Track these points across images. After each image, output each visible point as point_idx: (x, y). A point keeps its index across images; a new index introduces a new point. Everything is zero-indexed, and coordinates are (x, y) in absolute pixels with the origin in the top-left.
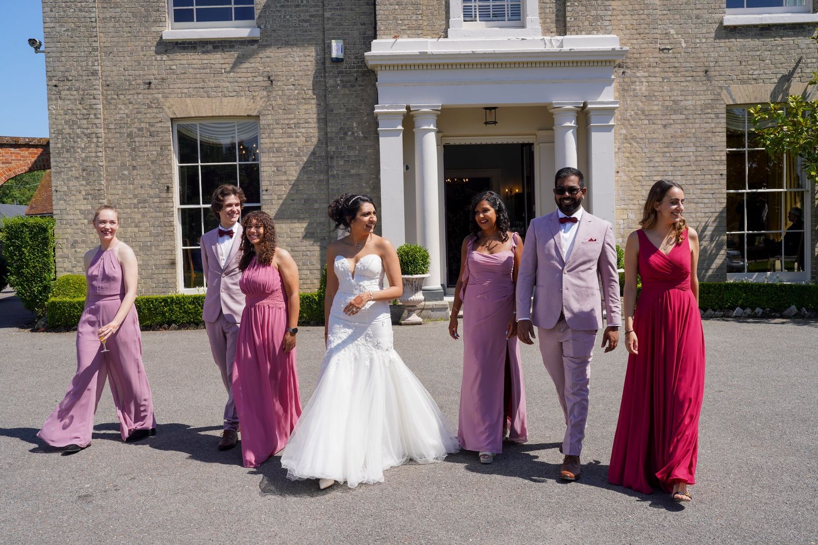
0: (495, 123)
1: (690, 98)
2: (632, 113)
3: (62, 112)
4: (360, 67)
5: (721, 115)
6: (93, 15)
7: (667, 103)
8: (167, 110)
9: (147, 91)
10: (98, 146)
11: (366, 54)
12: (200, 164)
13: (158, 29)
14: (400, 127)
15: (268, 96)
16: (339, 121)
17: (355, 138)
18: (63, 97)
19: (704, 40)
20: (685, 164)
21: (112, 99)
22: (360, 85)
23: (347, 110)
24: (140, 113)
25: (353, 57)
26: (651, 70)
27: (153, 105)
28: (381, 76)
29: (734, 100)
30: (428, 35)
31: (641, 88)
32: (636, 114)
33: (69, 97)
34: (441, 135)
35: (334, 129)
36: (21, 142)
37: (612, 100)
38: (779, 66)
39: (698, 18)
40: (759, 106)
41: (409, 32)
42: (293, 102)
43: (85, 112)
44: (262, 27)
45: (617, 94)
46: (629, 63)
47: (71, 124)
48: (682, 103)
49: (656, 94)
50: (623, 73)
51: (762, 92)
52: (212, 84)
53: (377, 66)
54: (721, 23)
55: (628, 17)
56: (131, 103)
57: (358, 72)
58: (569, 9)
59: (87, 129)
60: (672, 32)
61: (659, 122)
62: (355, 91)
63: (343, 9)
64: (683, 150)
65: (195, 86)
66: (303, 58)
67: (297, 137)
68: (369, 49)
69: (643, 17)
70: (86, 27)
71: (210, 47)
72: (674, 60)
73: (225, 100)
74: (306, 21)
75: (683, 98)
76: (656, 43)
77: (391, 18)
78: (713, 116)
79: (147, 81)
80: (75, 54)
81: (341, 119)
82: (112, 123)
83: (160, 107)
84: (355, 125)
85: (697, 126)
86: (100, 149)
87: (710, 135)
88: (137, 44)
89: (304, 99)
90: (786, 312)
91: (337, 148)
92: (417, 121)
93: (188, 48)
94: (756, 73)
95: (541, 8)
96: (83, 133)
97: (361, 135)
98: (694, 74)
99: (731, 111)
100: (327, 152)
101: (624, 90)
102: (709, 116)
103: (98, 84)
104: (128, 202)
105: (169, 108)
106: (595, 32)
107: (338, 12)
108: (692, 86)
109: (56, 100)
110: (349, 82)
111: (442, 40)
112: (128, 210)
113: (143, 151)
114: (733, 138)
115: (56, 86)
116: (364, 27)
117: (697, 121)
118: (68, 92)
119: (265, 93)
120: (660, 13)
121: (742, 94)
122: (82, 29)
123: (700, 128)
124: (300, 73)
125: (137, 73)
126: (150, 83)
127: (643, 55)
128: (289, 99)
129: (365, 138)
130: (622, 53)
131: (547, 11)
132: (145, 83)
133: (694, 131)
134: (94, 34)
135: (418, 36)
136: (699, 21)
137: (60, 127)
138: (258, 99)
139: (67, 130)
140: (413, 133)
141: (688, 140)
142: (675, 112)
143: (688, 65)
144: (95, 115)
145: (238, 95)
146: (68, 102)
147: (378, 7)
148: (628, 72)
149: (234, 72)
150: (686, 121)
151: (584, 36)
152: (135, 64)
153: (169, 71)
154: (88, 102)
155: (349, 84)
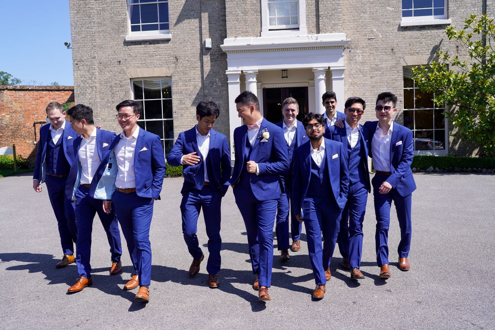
0: (287, 77)
1: (384, 63)
2: (355, 71)
3: (80, 76)
4: (219, 51)
5: (400, 72)
6: (94, 30)
7: (372, 66)
8: (128, 74)
9: (118, 65)
10: (96, 92)
11: (221, 46)
12: (144, 100)
13: (124, 36)
14: (238, 81)
15: (176, 67)
16: (209, 78)
17: (217, 86)
18: (80, 69)
19: (391, 34)
21: (103, 69)
22: (219, 61)
23: (214, 72)
24: (116, 76)
25: (216, 46)
26: (364, 49)
27: (122, 72)
28: (229, 56)
30: (251, 35)
31: (359, 59)
32: (357, 71)
33: (83, 69)
34: (260, 83)
35: (207, 82)
36: (61, 88)
37: (343, 65)
38: (430, 46)
39: (387, 22)
40: (417, 67)
41: (242, 34)
42: (187, 69)
43: (90, 76)
44: (173, 33)
45: (347, 62)
46: (353, 46)
47: (84, 82)
48: (380, 66)
49: (366, 61)
50: (350, 51)
51: (423, 59)
52: (149, 61)
53: (227, 51)
54: (400, 25)
55: (352, 23)
56: (111, 71)
57: (218, 54)
58: (320, 21)
59: (91, 84)
60: (375, 30)
61: (368, 75)
62: (217, 63)
63: (211, 24)
64: (381, 89)
65: (141, 62)
66: (192, 48)
67: (190, 86)
68: (223, 44)
69: (359, 23)
70: (90, 35)
71: (148, 43)
72: (376, 44)
73: (155, 69)
74: (193, 30)
75: (380, 63)
76: (366, 36)
77: (233, 27)
78: (396, 72)
79: (119, 61)
80: (85, 49)
81: (210, 77)
82: (102, 81)
83: (124, 73)
84: (217, 80)
85: (388, 77)
86: (97, 94)
87: (394, 81)
88: (114, 43)
89: (192, 67)
90: (428, 170)
91: (209, 91)
92: (247, 77)
93: (137, 44)
94: (417, 50)
95: (307, 20)
96: (89, 86)
97: (220, 85)
98: (386, 51)
99: (406, 69)
100: (204, 93)
101: (350, 60)
102: (394, 72)
103: (96, 62)
104: (111, 118)
105: (129, 73)
106: (334, 32)
107: (209, 25)
108: (385, 57)
109: (77, 70)
110: (214, 59)
111: (258, 38)
112: (111, 123)
113: (117, 94)
114: (407, 82)
115: (77, 64)
116: (221, 32)
117: (388, 74)
118: (82, 67)
119: (174, 65)
120: (369, 21)
121: (411, 61)
122: (89, 37)
123: (389, 78)
124: (191, 55)
125: (114, 57)
126: (120, 62)
127: (360, 42)
128: (185, 68)
129: (222, 86)
130: (347, 42)
131: (310, 22)
132: (118, 62)
133: (386, 79)
134: (94, 39)
135: (247, 36)
136: (388, 24)
137: (79, 84)
138: (171, 68)
139: (82, 85)
140: (245, 83)
141: (383, 84)
142: (377, 70)
143: (383, 46)
144: (95, 78)
145: (161, 66)
146: (82, 72)
147: (227, 23)
148: (352, 51)
149: (159, 55)
150: (382, 75)
151: (328, 34)
152: (113, 53)
153: (129, 56)
154: (91, 71)
155: (214, 60)
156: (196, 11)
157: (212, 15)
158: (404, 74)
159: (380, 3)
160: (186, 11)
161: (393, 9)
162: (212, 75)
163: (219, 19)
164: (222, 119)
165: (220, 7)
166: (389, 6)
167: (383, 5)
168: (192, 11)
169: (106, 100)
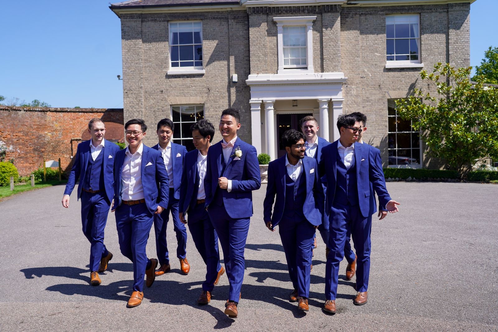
0: (297, 106)
1: (373, 96)
2: (350, 102)
3: (129, 102)
4: (244, 85)
5: (385, 103)
6: (141, 65)
7: (364, 98)
8: (169, 101)
9: (161, 94)
10: (142, 116)
11: (246, 80)
12: (181, 122)
13: (166, 70)
14: (259, 108)
15: (208, 96)
16: (236, 105)
17: (242, 112)
18: (129, 96)
19: (378, 74)
20: (371, 122)
21: (148, 97)
22: (244, 92)
23: (239, 101)
24: (158, 102)
25: (241, 81)
26: (358, 85)
27: (164, 100)
28: (252, 88)
29: (390, 97)
30: (270, 73)
31: (354, 92)
32: (352, 102)
33: (132, 97)
34: (275, 110)
37: (342, 98)
38: (408, 84)
39: (376, 65)
40: (399, 100)
41: (263, 72)
42: (218, 98)
43: (137, 102)
44: (206, 69)
45: (344, 95)
46: (349, 82)
47: (132, 107)
48: (370, 98)
49: (360, 95)
50: (347, 86)
51: (403, 94)
52: (186, 92)
53: (250, 85)
54: (385, 67)
55: (348, 65)
56: (155, 99)
57: (243, 86)
58: (324, 62)
59: (138, 109)
60: (366, 70)
61: (361, 106)
62: (242, 94)
63: (237, 62)
65: (180, 92)
66: (221, 81)
67: (219, 112)
68: (247, 78)
69: (354, 65)
70: (138, 70)
71: (186, 77)
72: (367, 81)
73: (191, 98)
74: (223, 67)
75: (370, 96)
76: (359, 75)
77: (256, 66)
78: (382, 103)
79: (161, 90)
80: (134, 80)
82: (147, 107)
83: (166, 100)
84: (242, 107)
85: (376, 107)
86: (143, 117)
87: (381, 110)
88: (158, 76)
89: (222, 97)
90: (407, 179)
92: (266, 106)
93: (177, 77)
94: (399, 86)
95: (314, 62)
96: (136, 110)
97: (244, 111)
98: (375, 87)
99: (390, 101)
101: (347, 93)
102: (381, 103)
103: (142, 91)
104: (153, 137)
105: (170, 101)
106: (335, 71)
107: (235, 64)
108: (374, 92)
109: (127, 98)
110: (239, 90)
111: (275, 75)
112: (153, 140)
113: (159, 118)
114: (391, 111)
115: (126, 93)
116: (245, 69)
117: (376, 105)
118: (131, 95)
119: (207, 95)
120: (361, 63)
121: (394, 95)
122: (137, 71)
123: (377, 108)
124: (221, 87)
125: (157, 87)
126: (162, 91)
127: (354, 80)
128: (216, 97)
129: (246, 112)
130: (345, 80)
131: (316, 63)
132: (160, 91)
133: (375, 109)
134: (141, 73)
135: (266, 73)
136: (376, 66)
137: (128, 108)
138: (204, 97)
139: (130, 110)
140: (264, 110)
141: (373, 113)
142: (368, 101)
143: (372, 83)
144: (141, 104)
145: (196, 95)
146: (131, 99)
147: (251, 62)
148: (349, 86)
149: (195, 87)
150: (372, 105)
151: (330, 73)
152: (156, 84)
153: (170, 86)
154: (139, 99)
155: (239, 91)
156: (225, 53)
157: (238, 56)
158: (388, 105)
159: (370, 50)
160: (217, 52)
161: (380, 55)
162: (237, 103)
163: (244, 59)
164: (245, 138)
165: (244, 49)
166: (377, 52)
167: (372, 51)
168: (222, 52)
169: (150, 122)
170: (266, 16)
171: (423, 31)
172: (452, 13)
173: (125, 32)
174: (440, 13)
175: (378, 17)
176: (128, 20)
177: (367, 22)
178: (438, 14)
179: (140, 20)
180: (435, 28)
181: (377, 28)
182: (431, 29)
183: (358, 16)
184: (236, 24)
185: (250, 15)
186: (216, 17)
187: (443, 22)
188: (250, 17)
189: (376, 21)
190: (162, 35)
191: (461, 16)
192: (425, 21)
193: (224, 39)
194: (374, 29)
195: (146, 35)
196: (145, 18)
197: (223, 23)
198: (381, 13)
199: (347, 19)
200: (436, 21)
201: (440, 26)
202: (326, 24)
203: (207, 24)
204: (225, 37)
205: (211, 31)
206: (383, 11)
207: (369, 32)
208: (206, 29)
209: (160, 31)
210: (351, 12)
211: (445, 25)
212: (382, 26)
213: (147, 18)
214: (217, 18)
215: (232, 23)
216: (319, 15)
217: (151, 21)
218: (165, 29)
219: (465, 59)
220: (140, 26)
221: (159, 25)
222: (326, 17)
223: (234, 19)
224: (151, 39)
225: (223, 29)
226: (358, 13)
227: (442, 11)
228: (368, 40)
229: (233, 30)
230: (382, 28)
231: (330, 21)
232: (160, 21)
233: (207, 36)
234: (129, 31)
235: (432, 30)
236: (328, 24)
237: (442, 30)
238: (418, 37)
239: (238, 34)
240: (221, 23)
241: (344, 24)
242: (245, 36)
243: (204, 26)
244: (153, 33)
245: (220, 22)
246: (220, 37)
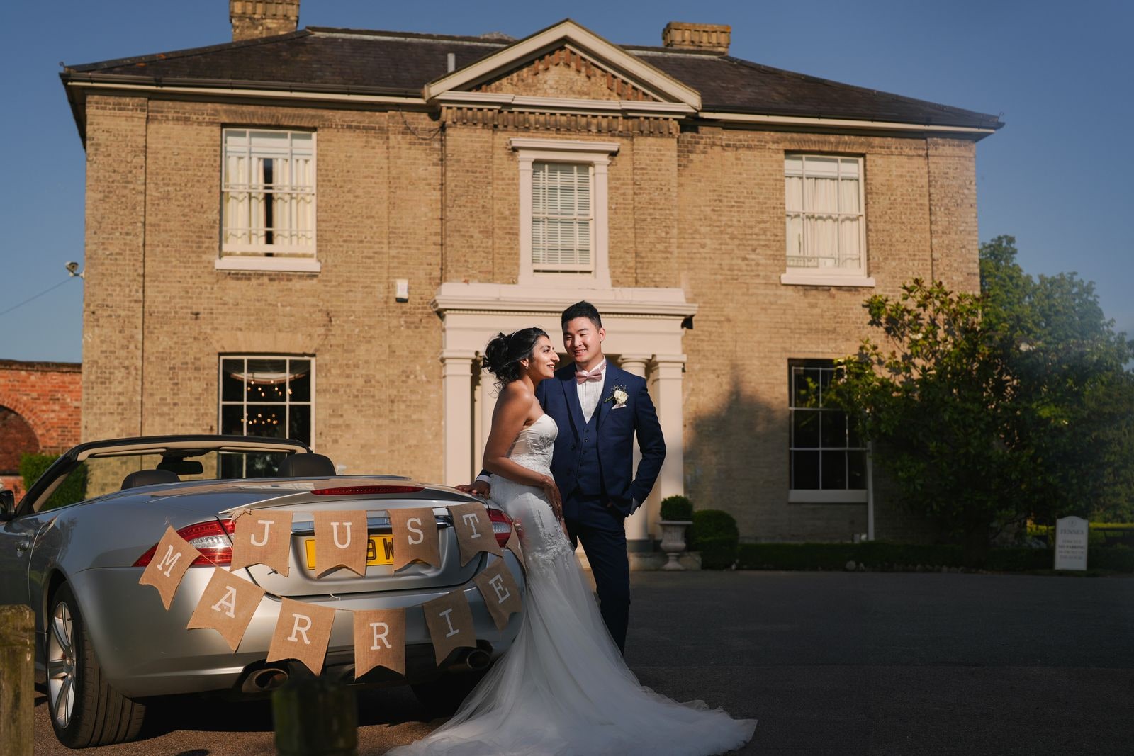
3: (98, 341)
4: (425, 307)
5: (782, 368)
6: (140, 239)
8: (214, 343)
9: (194, 322)
10: (136, 379)
11: (437, 296)
12: (245, 403)
13: (211, 257)
14: (468, 372)
15: (326, 334)
16: (401, 363)
17: (418, 382)
18: (100, 324)
21: (155, 329)
22: (424, 327)
23: (410, 352)
24: (185, 345)
25: (418, 297)
27: (200, 338)
28: (451, 319)
30: (498, 281)
33: (108, 325)
35: (395, 371)
37: (681, 353)
41: (479, 277)
42: (353, 341)
43: (124, 342)
44: (323, 261)
47: (108, 354)
52: (266, 319)
53: (446, 310)
54: (779, 281)
56: (175, 334)
57: (422, 313)
59: (125, 360)
62: (419, 332)
63: (409, 248)
65: (247, 319)
66: (364, 296)
67: (355, 378)
68: (440, 291)
70: (131, 251)
71: (266, 279)
73: (281, 336)
74: (370, 258)
77: (461, 260)
79: (195, 311)
80: (118, 280)
81: (403, 362)
82: (151, 355)
83: (206, 339)
84: (418, 368)
86: (139, 383)
88: (186, 271)
89: (364, 337)
91: (398, 391)
93: (241, 279)
95: (610, 258)
96: (119, 364)
97: (424, 378)
105: (218, 342)
107: (404, 251)
108: (757, 342)
109: (93, 327)
110: (413, 323)
111: (511, 286)
115: (93, 313)
116: (430, 267)
118: (106, 320)
119: (323, 330)
122: (128, 253)
124: (361, 311)
125: (185, 302)
126: (198, 314)
128: (349, 338)
129: (430, 381)
132: (192, 313)
134: (140, 259)
135: (489, 281)
137: (94, 358)
138: (316, 336)
139: (103, 361)
144: (135, 346)
145: (294, 331)
146: (106, 330)
147: (448, 250)
149: (291, 305)
152: (183, 294)
153: (220, 301)
154: (127, 332)
155: (413, 326)
156: (377, 220)
157: (411, 230)
160: (356, 217)
162: (407, 357)
163: (426, 239)
164: (425, 453)
165: (430, 214)
168: (368, 217)
169: (157, 398)
170: (491, 131)
171: (872, 198)
172: (935, 159)
173: (99, 145)
174: (910, 157)
175: (765, 156)
176: (107, 112)
177: (739, 167)
178: (904, 159)
179: (144, 115)
180: (899, 194)
181: (763, 184)
182: (889, 193)
183: (717, 149)
184: (408, 146)
185: (450, 126)
186: (354, 124)
187: (916, 181)
188: (449, 131)
189: (762, 165)
190: (203, 160)
191: (957, 168)
192: (875, 175)
193: (375, 183)
194: (758, 184)
195: (157, 159)
196: (158, 112)
197: (374, 141)
198: (773, 147)
199: (692, 156)
200: (901, 176)
201: (910, 190)
202: (643, 166)
203: (330, 141)
204: (378, 178)
205: (340, 161)
206: (778, 143)
207: (745, 191)
208: (326, 155)
209: (199, 150)
210: (702, 138)
211: (922, 187)
212: (776, 180)
213: (162, 112)
214: (358, 128)
215: (399, 143)
216: (625, 141)
217: (173, 119)
218: (213, 145)
219: (968, 274)
220: (142, 131)
221: (198, 134)
222: (641, 148)
223: (403, 133)
224: (173, 169)
225: (374, 157)
226: (718, 143)
227: (913, 153)
228: (742, 209)
229: (399, 162)
230: (776, 185)
231: (652, 157)
232: (199, 124)
233: (330, 173)
234: (109, 143)
235: (892, 198)
236: (646, 164)
237: (916, 200)
238: (859, 211)
239: (413, 174)
240: (367, 142)
241: (685, 166)
242: (433, 181)
243: (323, 145)
244: (178, 154)
245: (364, 139)
246: (366, 177)
